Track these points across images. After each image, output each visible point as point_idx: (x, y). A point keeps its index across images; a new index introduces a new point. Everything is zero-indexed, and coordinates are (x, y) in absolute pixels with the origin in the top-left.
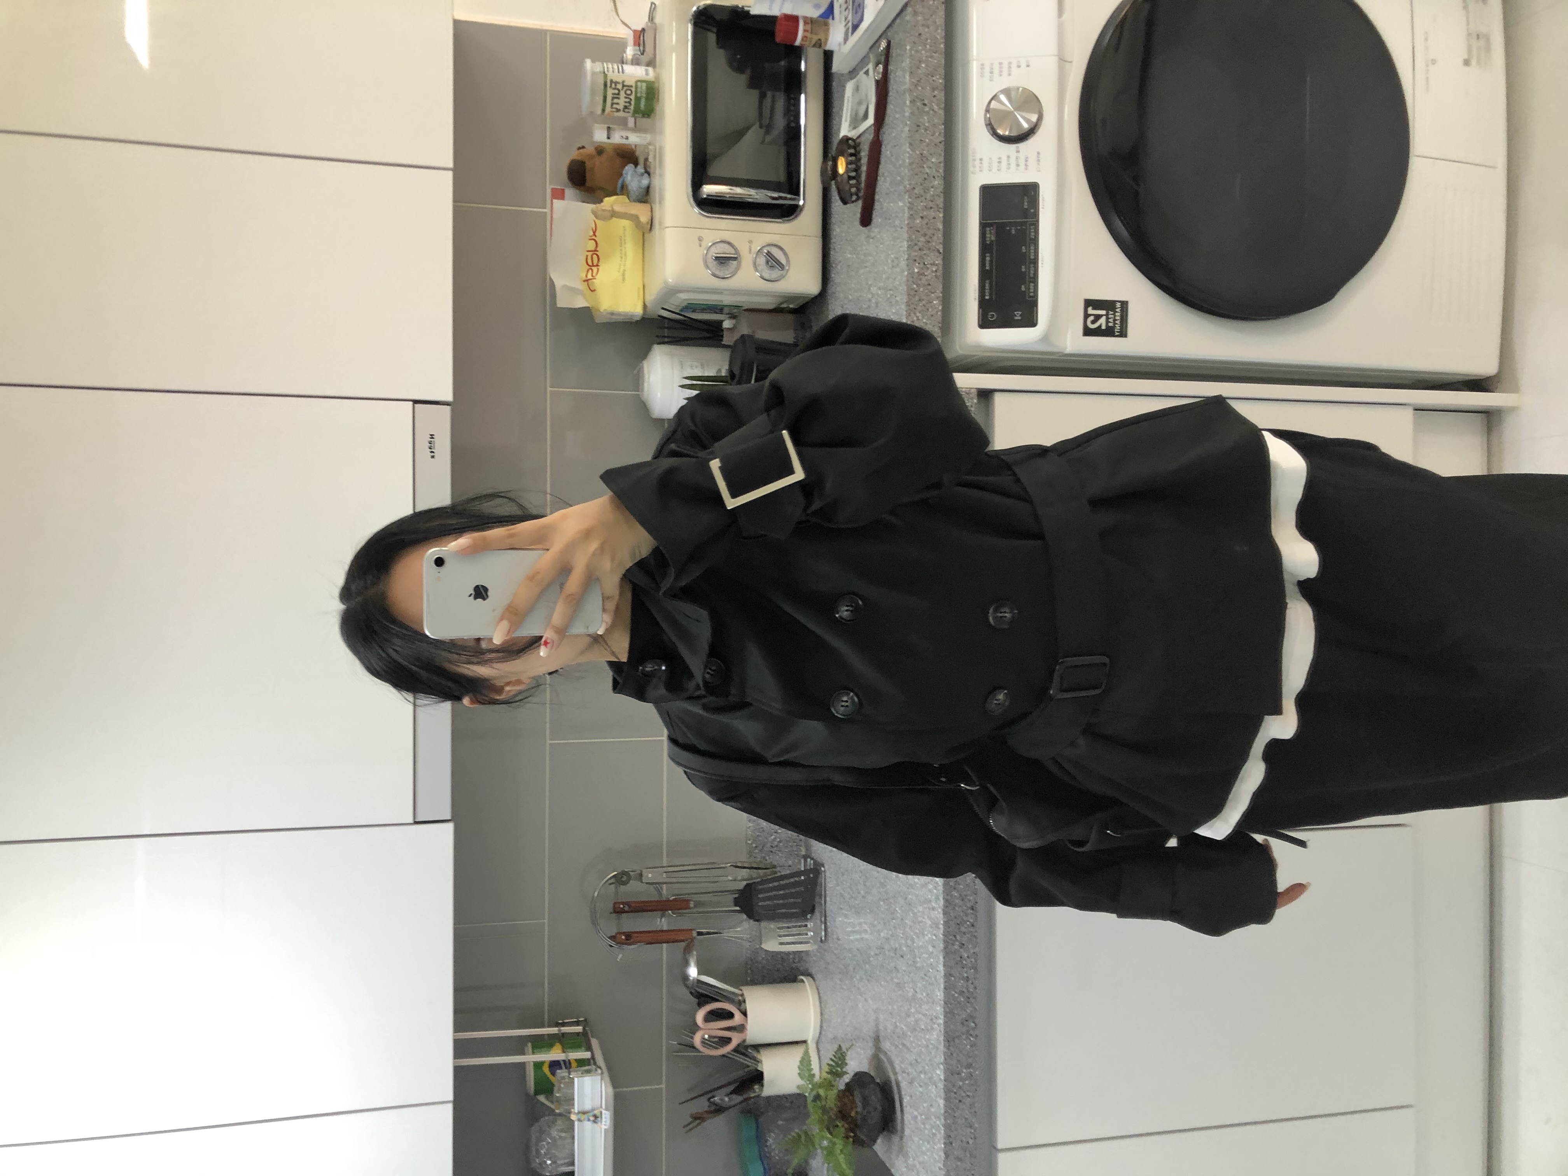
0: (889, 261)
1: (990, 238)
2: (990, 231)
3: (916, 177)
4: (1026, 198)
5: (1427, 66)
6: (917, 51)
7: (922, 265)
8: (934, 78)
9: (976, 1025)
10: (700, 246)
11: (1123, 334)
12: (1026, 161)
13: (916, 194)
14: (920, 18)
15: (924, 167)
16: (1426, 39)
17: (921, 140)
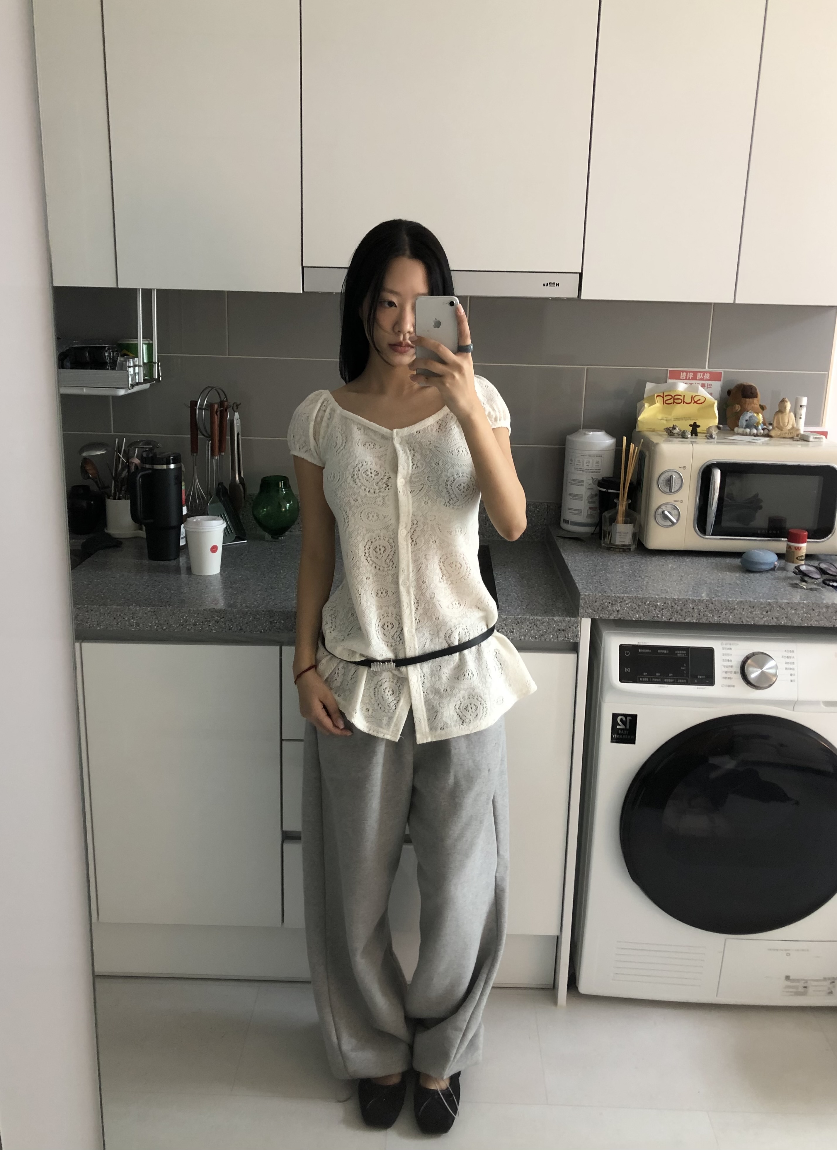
0: (665, 588)
1: (679, 654)
2: (684, 654)
3: (720, 605)
4: (705, 677)
5: (785, 950)
6: (803, 608)
7: (663, 607)
8: (784, 618)
9: (165, 630)
10: (680, 468)
11: (613, 740)
12: (729, 678)
13: (709, 605)
14: (824, 610)
15: (726, 610)
16: (803, 950)
17: (744, 609)
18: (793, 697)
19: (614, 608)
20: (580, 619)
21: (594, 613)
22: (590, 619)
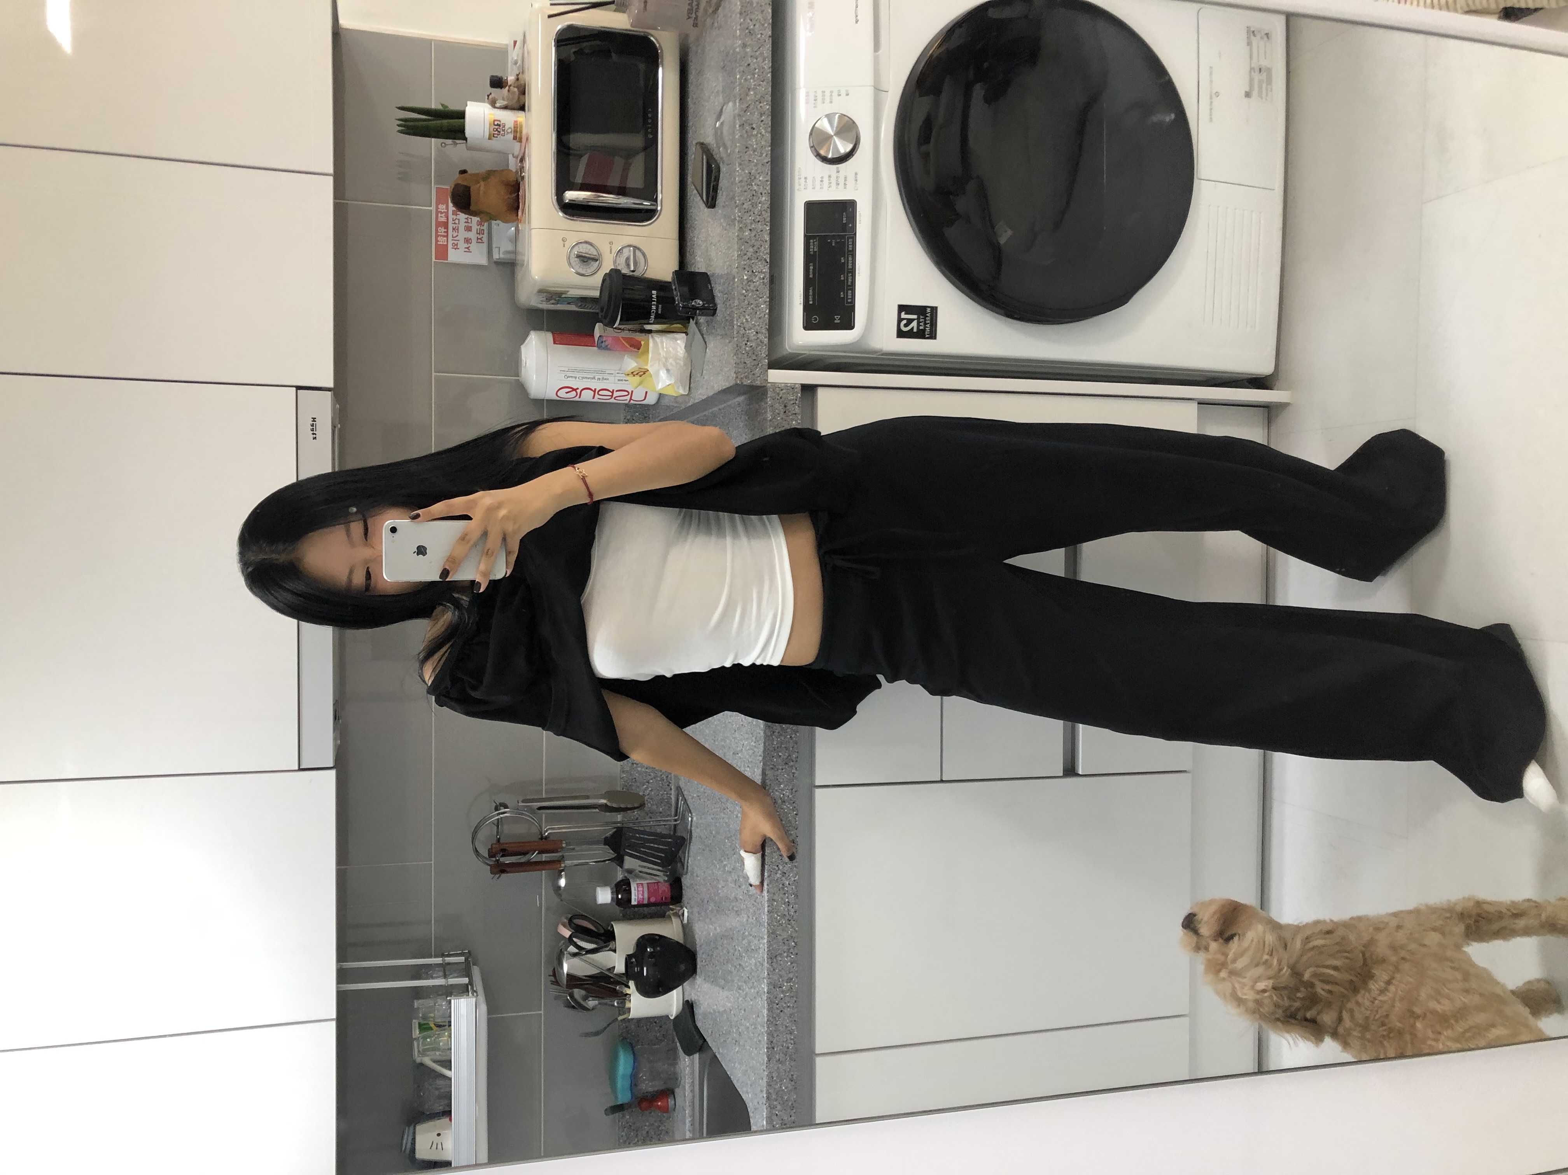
1: (814, 249)
2: (814, 242)
4: (844, 213)
5: (1211, 98)
6: (746, 80)
7: (750, 272)
8: (761, 105)
9: (796, 943)
10: (564, 246)
11: (933, 336)
12: (845, 180)
13: (745, 209)
14: (748, 50)
15: (752, 185)
16: (1211, 74)
18: (869, 92)
19: (754, 338)
20: (769, 385)
21: (760, 365)
22: (769, 370)
